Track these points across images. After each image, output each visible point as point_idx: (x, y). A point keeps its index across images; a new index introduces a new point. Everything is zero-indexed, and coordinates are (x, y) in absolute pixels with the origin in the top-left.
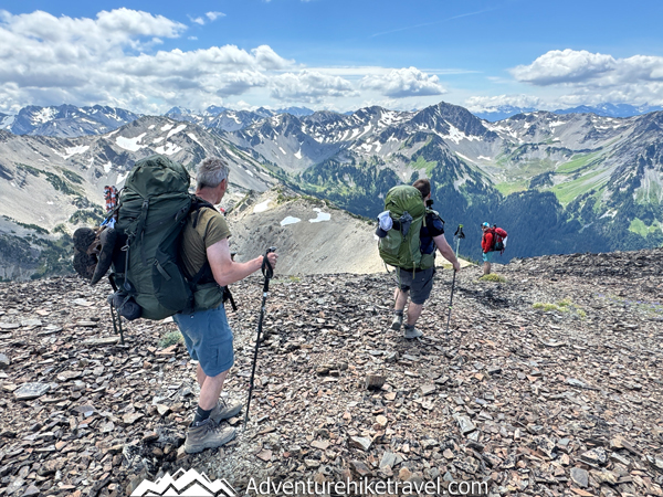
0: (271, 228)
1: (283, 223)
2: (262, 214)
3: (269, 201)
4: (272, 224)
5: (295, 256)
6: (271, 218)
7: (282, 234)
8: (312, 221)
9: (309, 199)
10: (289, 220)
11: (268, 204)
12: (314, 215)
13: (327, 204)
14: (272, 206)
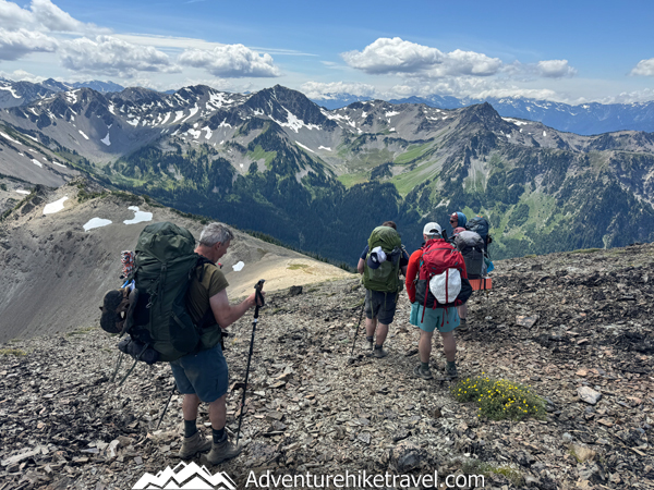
0: (69, 235)
1: (87, 227)
2: (55, 216)
3: (65, 198)
4: (71, 228)
5: (106, 268)
6: (70, 220)
7: (87, 241)
8: (127, 222)
9: (122, 195)
10: (95, 223)
11: (65, 203)
12: (131, 215)
13: (147, 201)
14: (70, 206)
